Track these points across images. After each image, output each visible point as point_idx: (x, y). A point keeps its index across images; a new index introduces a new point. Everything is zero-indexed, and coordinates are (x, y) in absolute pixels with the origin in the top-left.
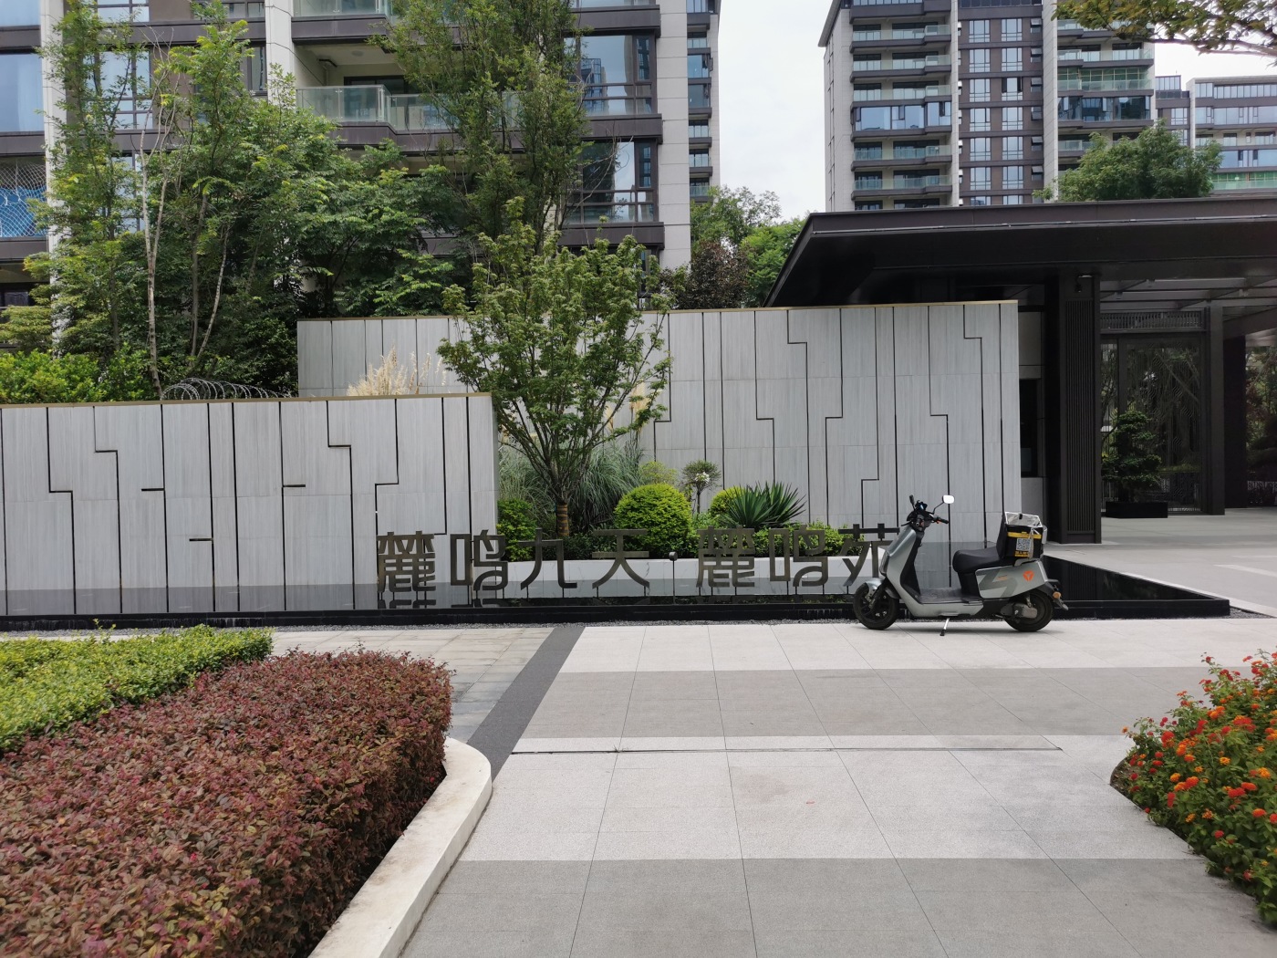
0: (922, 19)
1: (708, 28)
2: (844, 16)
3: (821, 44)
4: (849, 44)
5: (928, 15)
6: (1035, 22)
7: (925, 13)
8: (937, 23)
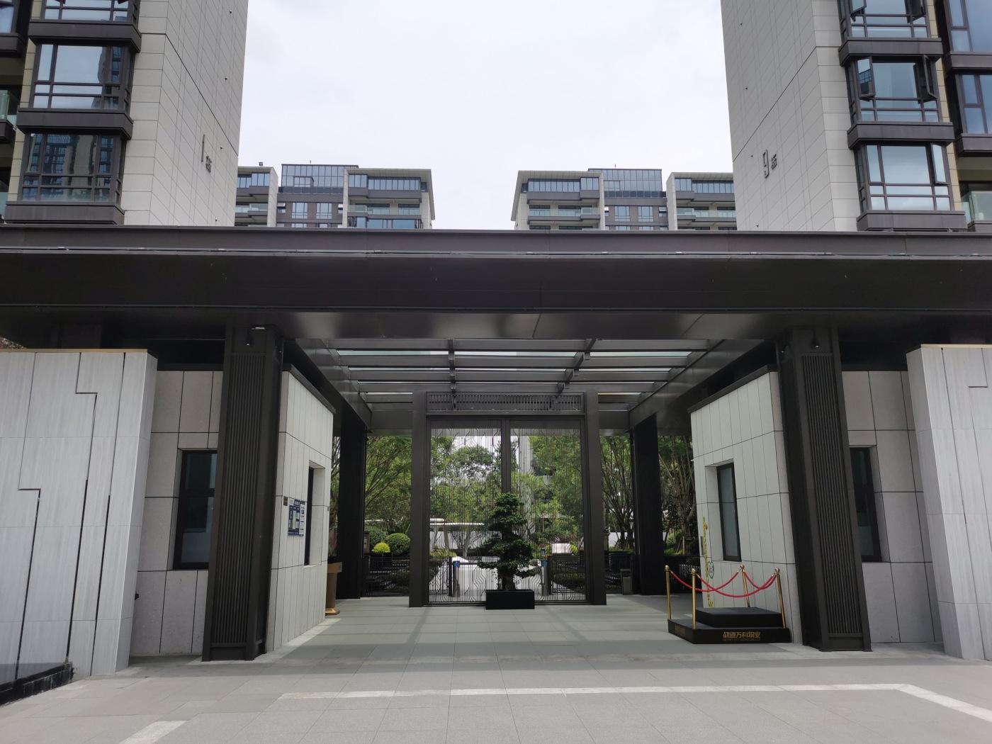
0: (579, 203)
1: (421, 202)
2: (524, 197)
3: (512, 220)
4: (527, 218)
5: (583, 201)
6: (662, 209)
7: (581, 199)
8: (591, 207)
